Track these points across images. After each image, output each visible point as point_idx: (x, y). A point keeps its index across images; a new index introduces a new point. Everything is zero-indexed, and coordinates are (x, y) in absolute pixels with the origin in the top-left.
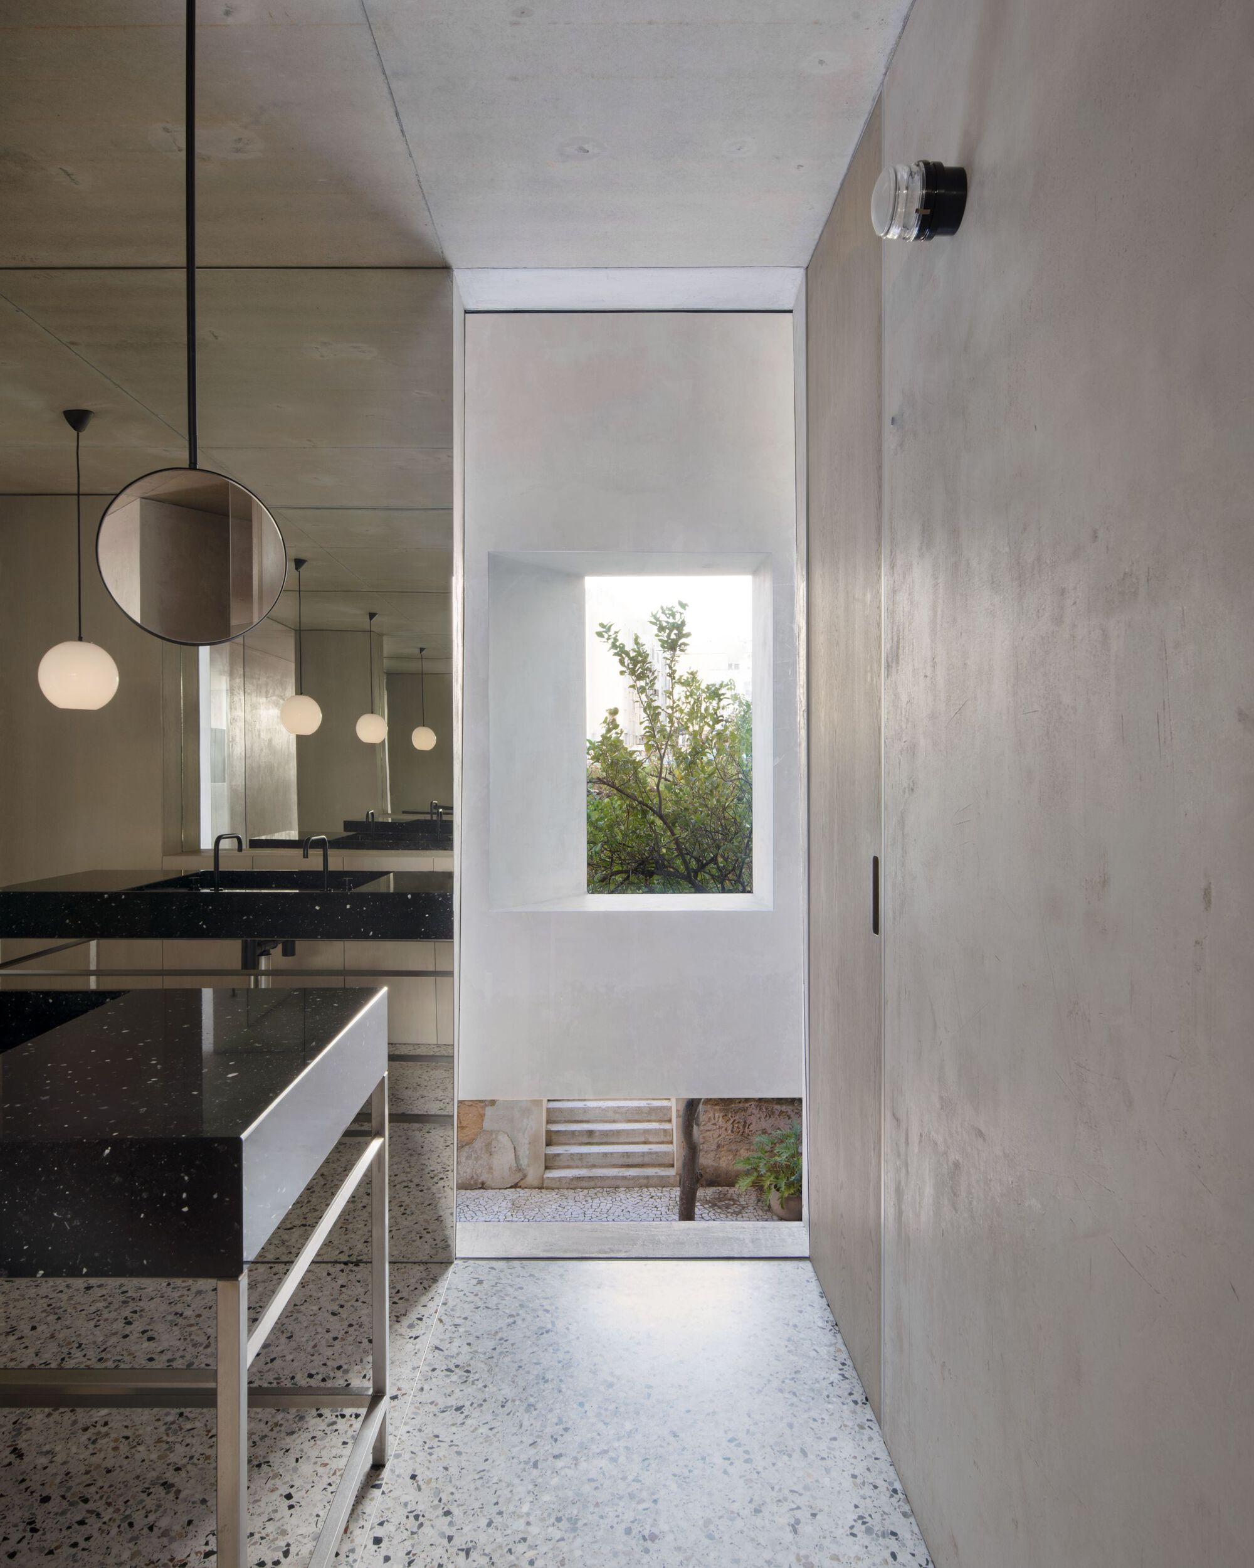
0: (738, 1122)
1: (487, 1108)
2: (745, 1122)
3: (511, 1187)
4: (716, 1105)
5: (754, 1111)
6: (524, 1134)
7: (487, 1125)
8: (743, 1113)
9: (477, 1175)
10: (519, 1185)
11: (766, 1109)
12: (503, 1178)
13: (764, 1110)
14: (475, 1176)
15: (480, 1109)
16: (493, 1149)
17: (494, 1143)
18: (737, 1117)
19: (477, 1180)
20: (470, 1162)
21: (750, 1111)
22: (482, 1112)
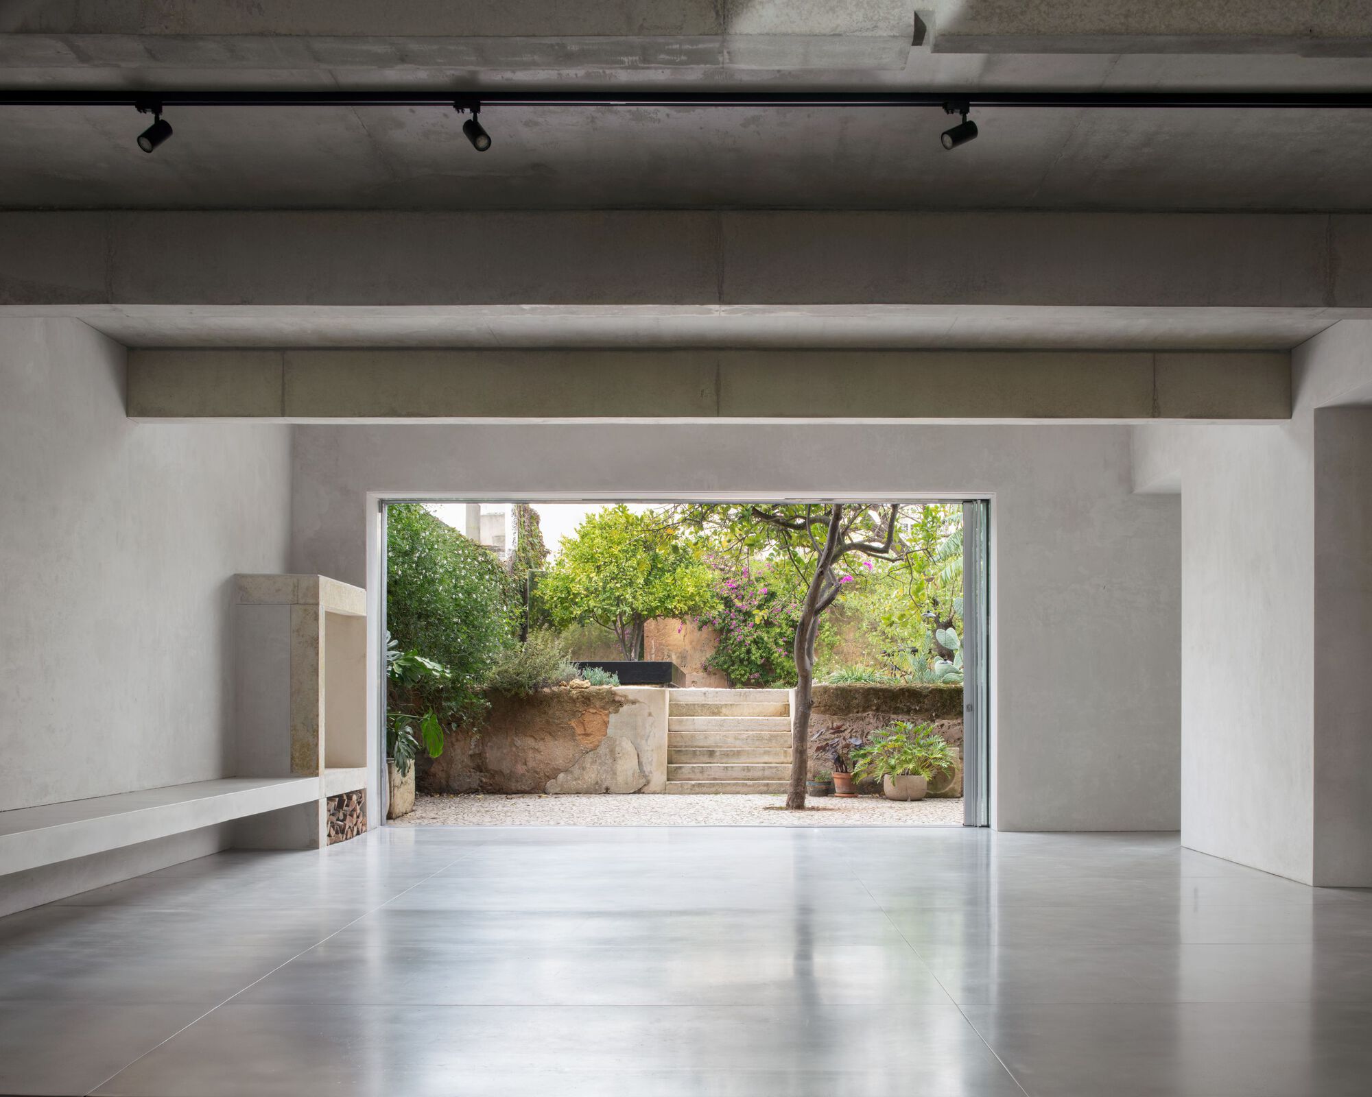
0: (856, 732)
1: (611, 716)
2: (863, 731)
3: (634, 793)
4: (834, 715)
5: (871, 721)
6: (647, 740)
7: (611, 731)
8: (861, 722)
9: (602, 781)
10: (642, 791)
11: (884, 718)
12: (627, 784)
13: (881, 719)
14: (600, 782)
15: (604, 717)
16: (617, 755)
17: (617, 749)
18: (855, 727)
19: (601, 785)
20: (595, 767)
21: (867, 720)
22: (606, 719)
